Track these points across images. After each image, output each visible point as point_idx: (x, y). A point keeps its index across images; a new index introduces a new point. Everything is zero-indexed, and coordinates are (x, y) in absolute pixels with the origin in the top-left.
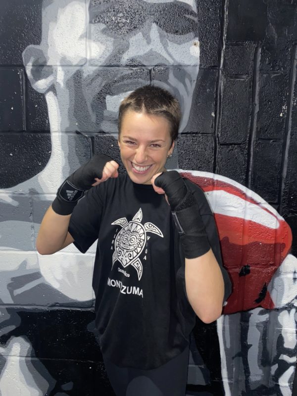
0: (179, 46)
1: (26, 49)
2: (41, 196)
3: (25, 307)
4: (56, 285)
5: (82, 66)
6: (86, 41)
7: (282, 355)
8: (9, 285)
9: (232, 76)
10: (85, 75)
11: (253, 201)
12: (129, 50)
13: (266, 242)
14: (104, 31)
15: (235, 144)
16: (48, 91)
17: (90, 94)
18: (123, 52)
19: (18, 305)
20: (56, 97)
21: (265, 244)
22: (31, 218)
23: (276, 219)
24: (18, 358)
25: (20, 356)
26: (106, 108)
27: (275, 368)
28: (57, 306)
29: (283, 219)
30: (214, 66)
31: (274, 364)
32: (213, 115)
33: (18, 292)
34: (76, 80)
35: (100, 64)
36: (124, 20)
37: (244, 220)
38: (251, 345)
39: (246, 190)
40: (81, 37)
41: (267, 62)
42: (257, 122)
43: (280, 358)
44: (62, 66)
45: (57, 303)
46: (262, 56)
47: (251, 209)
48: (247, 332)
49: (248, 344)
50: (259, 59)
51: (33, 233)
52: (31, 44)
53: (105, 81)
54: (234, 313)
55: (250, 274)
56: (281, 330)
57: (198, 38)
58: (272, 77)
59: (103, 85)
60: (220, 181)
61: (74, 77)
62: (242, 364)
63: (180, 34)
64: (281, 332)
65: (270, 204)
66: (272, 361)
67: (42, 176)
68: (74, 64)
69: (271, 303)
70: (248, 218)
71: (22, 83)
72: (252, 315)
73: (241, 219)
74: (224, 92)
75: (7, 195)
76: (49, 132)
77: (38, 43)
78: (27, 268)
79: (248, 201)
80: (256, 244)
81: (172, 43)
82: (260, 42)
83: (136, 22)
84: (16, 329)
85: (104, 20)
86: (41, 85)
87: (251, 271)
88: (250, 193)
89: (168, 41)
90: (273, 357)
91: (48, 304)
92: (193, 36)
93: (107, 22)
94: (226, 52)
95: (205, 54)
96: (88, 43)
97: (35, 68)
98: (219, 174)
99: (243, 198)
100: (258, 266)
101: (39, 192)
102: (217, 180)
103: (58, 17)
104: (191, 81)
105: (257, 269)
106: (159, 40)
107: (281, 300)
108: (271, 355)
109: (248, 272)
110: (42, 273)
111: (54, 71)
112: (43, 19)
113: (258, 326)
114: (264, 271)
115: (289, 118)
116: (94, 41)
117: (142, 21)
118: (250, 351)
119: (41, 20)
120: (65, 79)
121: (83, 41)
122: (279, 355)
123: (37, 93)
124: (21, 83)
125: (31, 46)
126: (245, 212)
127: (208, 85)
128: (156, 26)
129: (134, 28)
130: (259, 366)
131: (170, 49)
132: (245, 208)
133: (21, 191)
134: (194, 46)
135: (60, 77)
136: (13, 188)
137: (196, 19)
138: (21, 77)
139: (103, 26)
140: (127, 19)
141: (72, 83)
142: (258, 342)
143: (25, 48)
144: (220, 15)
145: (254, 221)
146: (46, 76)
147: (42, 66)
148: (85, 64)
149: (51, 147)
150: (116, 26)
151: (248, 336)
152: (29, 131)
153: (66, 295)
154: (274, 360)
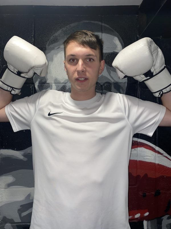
3: (28, 224)
5: (66, 83)
8: (19, 210)
9: (144, 88)
10: (67, 88)
11: (159, 153)
13: (168, 176)
19: (24, 223)
30: (135, 83)
33: (24, 214)
39: (155, 147)
44: (55, 83)
47: (158, 157)
54: (153, 219)
55: (161, 195)
60: (141, 142)
61: (61, 89)
65: (168, 154)
68: (62, 82)
70: (157, 162)
72: (163, 220)
73: (153, 163)
75: (21, 154)
78: (31, 199)
79: (156, 153)
80: (162, 177)
89: (111, 71)
97: (40, 84)
98: (140, 138)
99: (154, 151)
103: (53, 59)
104: (123, 91)
105: (164, 191)
106: (106, 70)
109: (159, 193)
111: (50, 86)
113: (167, 226)
114: (168, 192)
124: (32, 92)
126: (155, 159)
131: (112, 75)
133: (29, 152)
138: (32, 89)
145: (160, 164)
146: (46, 89)
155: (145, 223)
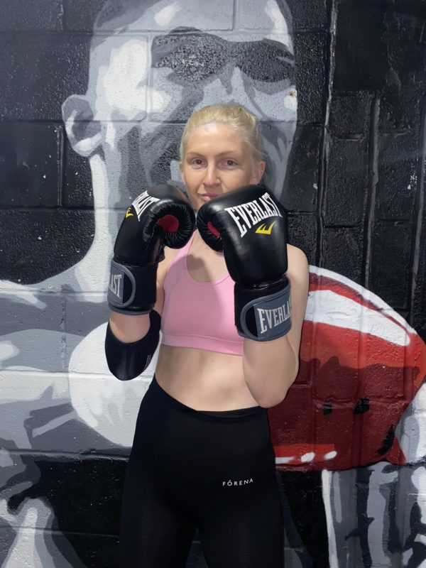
0: (269, 96)
1: (67, 100)
2: (77, 295)
3: (48, 455)
4: (92, 423)
5: (140, 121)
6: (147, 90)
7: (418, 535)
8: (27, 422)
9: (341, 135)
10: (143, 134)
11: (371, 306)
12: (203, 101)
13: (391, 365)
14: (170, 77)
15: (346, 227)
16: (94, 153)
17: (149, 159)
18: (195, 104)
19: (38, 451)
20: (103, 162)
21: (390, 368)
22: (62, 326)
23: (405, 332)
24: (34, 531)
25: (37, 528)
26: (170, 177)
27: (408, 555)
28: (93, 454)
29: (415, 332)
30: (317, 123)
31: (407, 549)
32: (315, 186)
33: (39, 431)
34: (132, 140)
35: (164, 119)
36: (197, 64)
37: (360, 333)
38: (372, 519)
39: (363, 290)
40: (140, 85)
41: (388, 118)
42: (376, 196)
43: (416, 540)
44: (114, 121)
45: (93, 450)
46: (381, 110)
47: (369, 317)
48: (366, 499)
49: (369, 517)
50: (378, 113)
51: (64, 347)
52: (74, 93)
53: (170, 142)
54: (347, 470)
55: (370, 411)
56: (417, 496)
57: (294, 86)
58: (395, 137)
59: (167, 146)
60: (326, 278)
61: (129, 136)
62: (359, 548)
63: (271, 81)
64: (416, 500)
65: (396, 310)
66: (404, 544)
67: (80, 268)
68: (130, 119)
69: (401, 456)
70: (365, 330)
71: (60, 145)
72: (373, 473)
73: (356, 331)
74: (330, 157)
75: (31, 294)
76: (92, 208)
77: (83, 92)
78: (53, 398)
79: (365, 305)
80: (378, 367)
81: (259, 92)
82: (379, 92)
83: (212, 66)
84: (32, 487)
85: (171, 63)
86: (84, 146)
87: (370, 407)
88: (368, 295)
89: (255, 90)
90: (405, 537)
91: (80, 450)
92: (288, 84)
93: (175, 66)
94: (332, 105)
95: (306, 106)
96: (148, 94)
97: (78, 124)
98: (325, 268)
99: (358, 302)
100: (381, 400)
101: (75, 289)
102: (321, 276)
103: (111, 59)
104: (285, 142)
105: (379, 404)
106: (242, 88)
107: (415, 450)
108: (403, 536)
109: (367, 407)
110: (74, 405)
111: (102, 128)
112: (91, 61)
113: (382, 489)
114: (390, 407)
115: (420, 192)
116: (157, 89)
117: (221, 65)
118: (371, 528)
119: (88, 63)
120: (116, 138)
121: (143, 90)
122: (413, 536)
123: (79, 157)
124: (58, 143)
125: (73, 96)
126: (361, 322)
127: (308, 147)
128: (239, 71)
129: (209, 74)
130: (385, 552)
131: (258, 101)
132: (361, 316)
133: (50, 288)
134: (289, 97)
135: (111, 136)
136: (39, 284)
137: (292, 63)
138: (58, 136)
139: (169, 71)
140: (201, 62)
141: (126, 144)
142: (383, 514)
143: (65, 99)
144: (324, 57)
145: (374, 334)
146: (92, 135)
147: (88, 121)
148: (144, 119)
149: (94, 229)
150: (186, 71)
151: (368, 504)
152: (65, 206)
153: (106, 437)
154: (407, 542)
155: (326, 476)
